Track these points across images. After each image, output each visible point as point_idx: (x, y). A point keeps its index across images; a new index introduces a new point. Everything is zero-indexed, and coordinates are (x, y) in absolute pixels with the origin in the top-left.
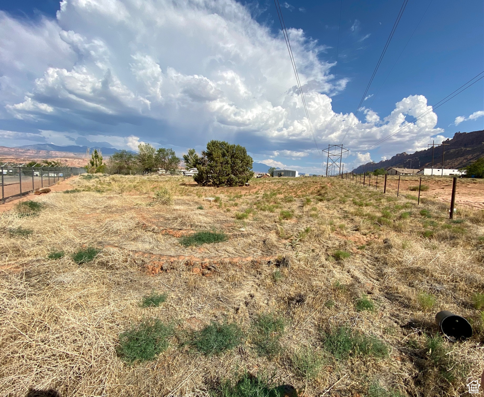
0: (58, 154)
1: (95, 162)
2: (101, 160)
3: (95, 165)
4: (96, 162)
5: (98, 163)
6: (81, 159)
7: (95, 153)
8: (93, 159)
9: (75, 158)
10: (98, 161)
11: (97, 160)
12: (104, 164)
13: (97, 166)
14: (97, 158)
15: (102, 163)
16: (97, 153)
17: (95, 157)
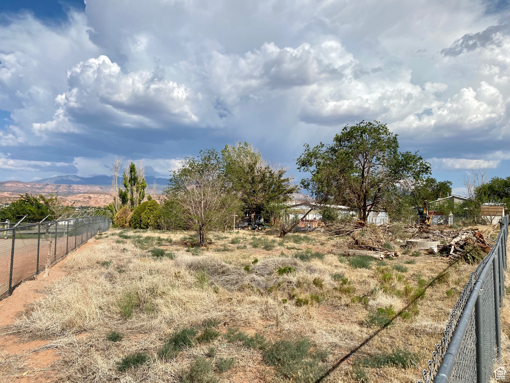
0: (81, 189)
1: (129, 196)
2: (144, 188)
3: (129, 202)
4: (132, 193)
5: (136, 195)
7: (131, 171)
8: (126, 186)
9: (100, 194)
10: (137, 191)
12: (150, 198)
13: (132, 204)
14: (134, 184)
15: (143, 197)
16: (134, 171)
17: (129, 181)
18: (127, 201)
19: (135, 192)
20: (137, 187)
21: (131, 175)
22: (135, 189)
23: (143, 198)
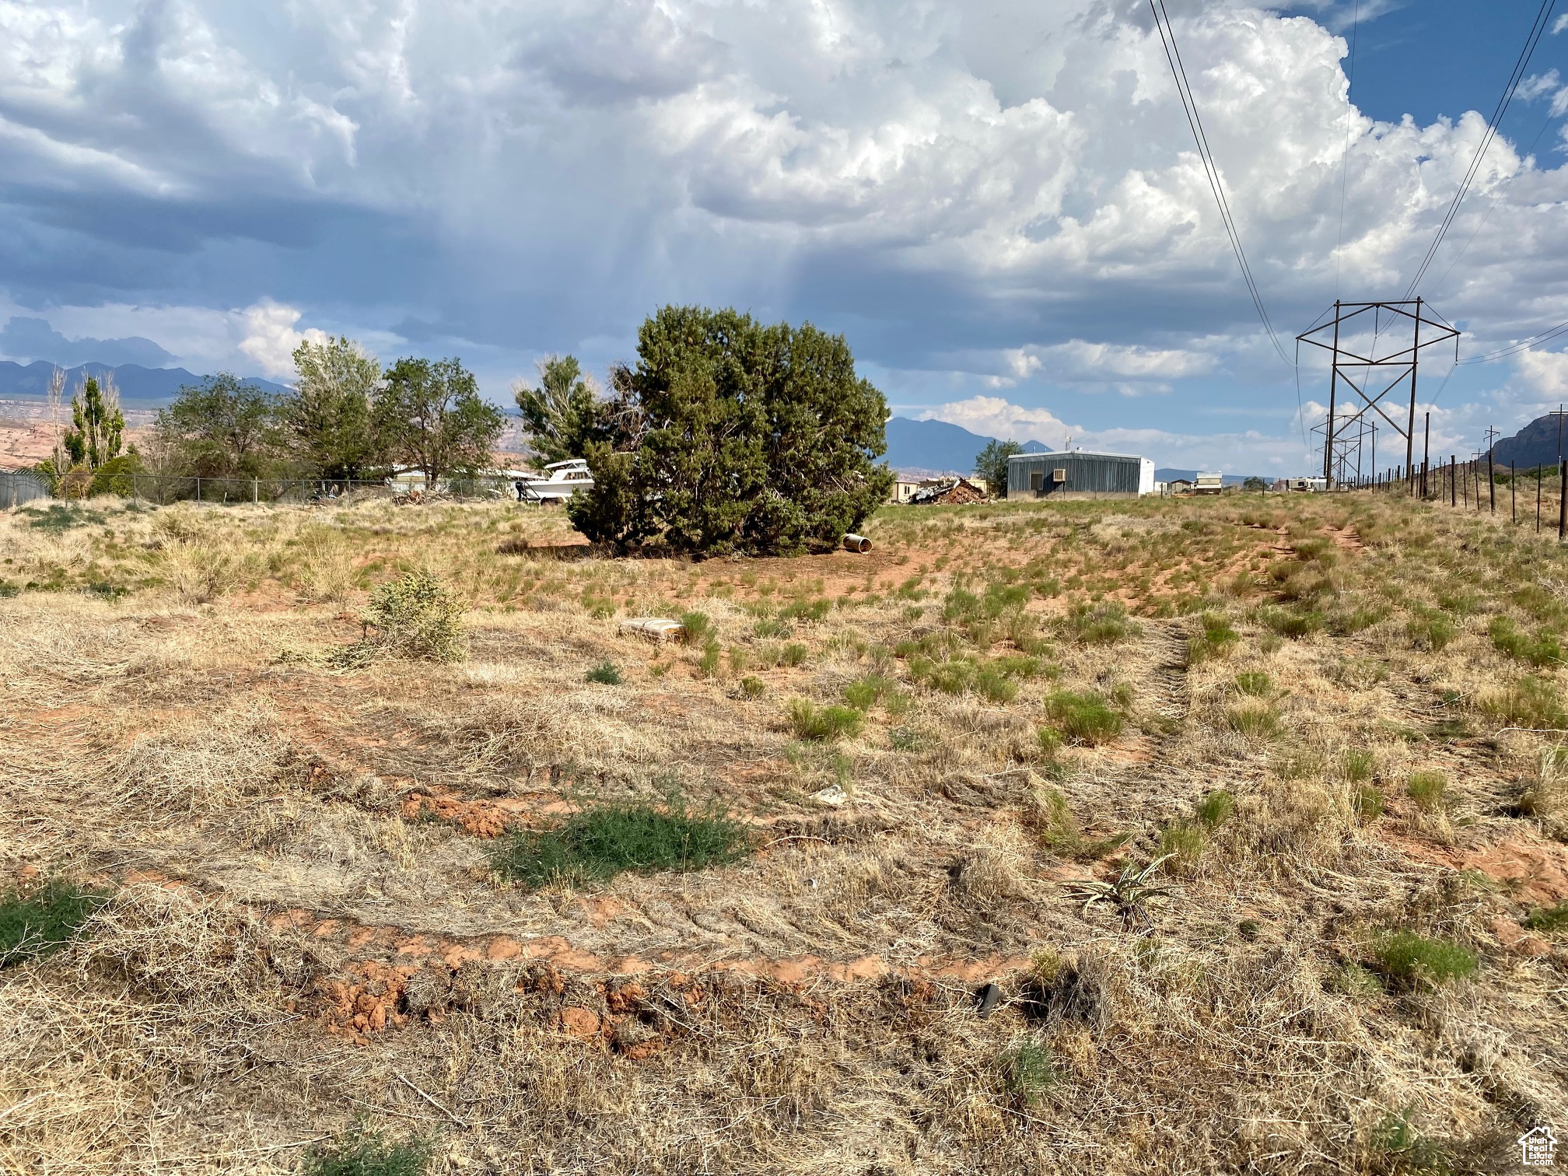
1: (87, 443)
2: (118, 428)
3: (87, 457)
4: (93, 439)
5: (102, 444)
6: (21, 426)
7: (89, 395)
8: (79, 426)
10: (104, 435)
11: (98, 430)
12: (132, 450)
13: (95, 460)
14: (97, 422)
15: (119, 447)
16: (96, 395)
17: (86, 415)
18: (82, 456)
19: (100, 438)
20: (103, 428)
21: (90, 403)
22: (99, 432)
23: (117, 450)
